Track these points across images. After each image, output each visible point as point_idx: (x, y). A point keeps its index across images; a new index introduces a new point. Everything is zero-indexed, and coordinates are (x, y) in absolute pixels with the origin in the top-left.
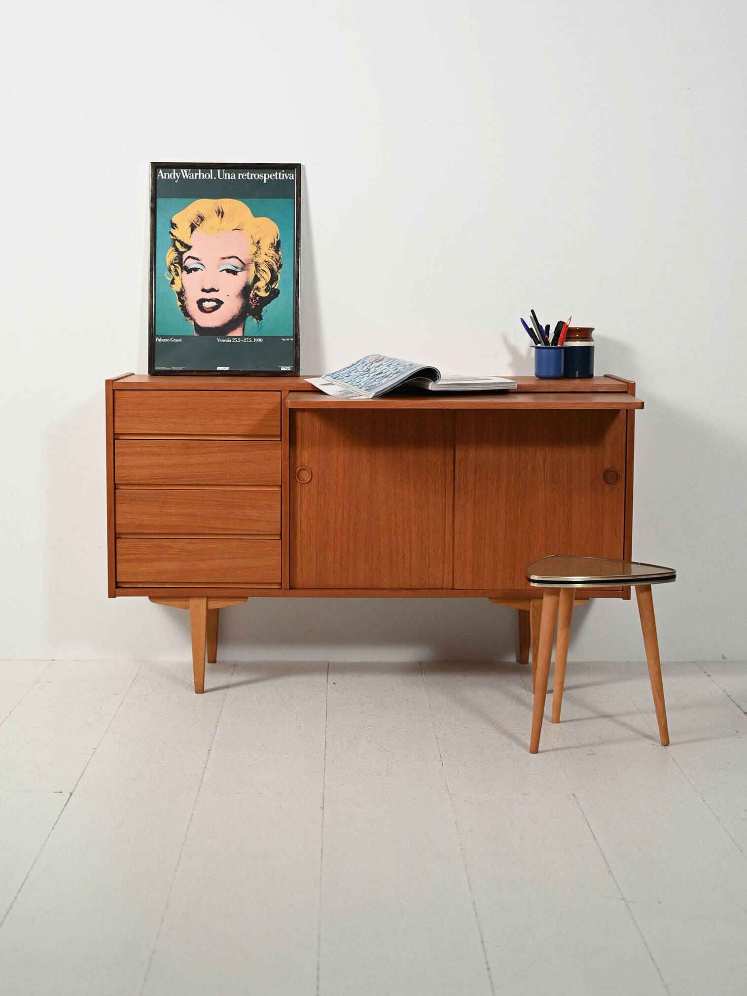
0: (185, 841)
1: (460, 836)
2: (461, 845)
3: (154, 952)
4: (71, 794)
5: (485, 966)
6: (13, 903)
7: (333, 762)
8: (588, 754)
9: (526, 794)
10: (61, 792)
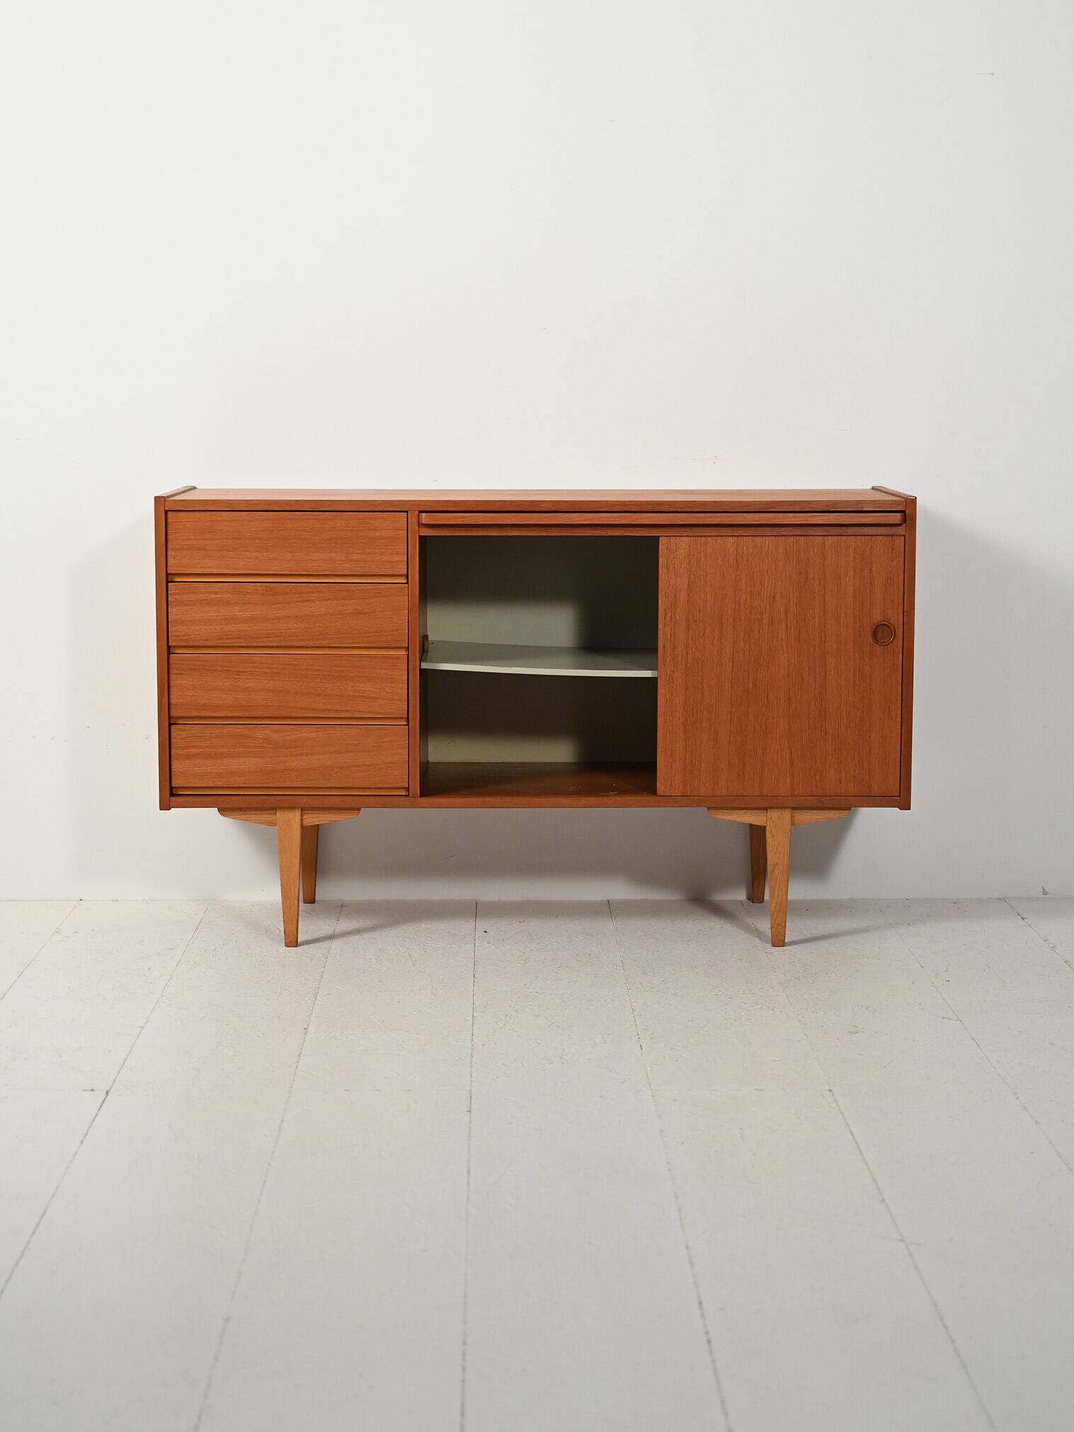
0: (272, 1160)
2: (668, 1163)
4: (107, 1093)
5: (704, 1338)
7: (483, 1045)
9: (762, 1090)
10: (93, 1090)
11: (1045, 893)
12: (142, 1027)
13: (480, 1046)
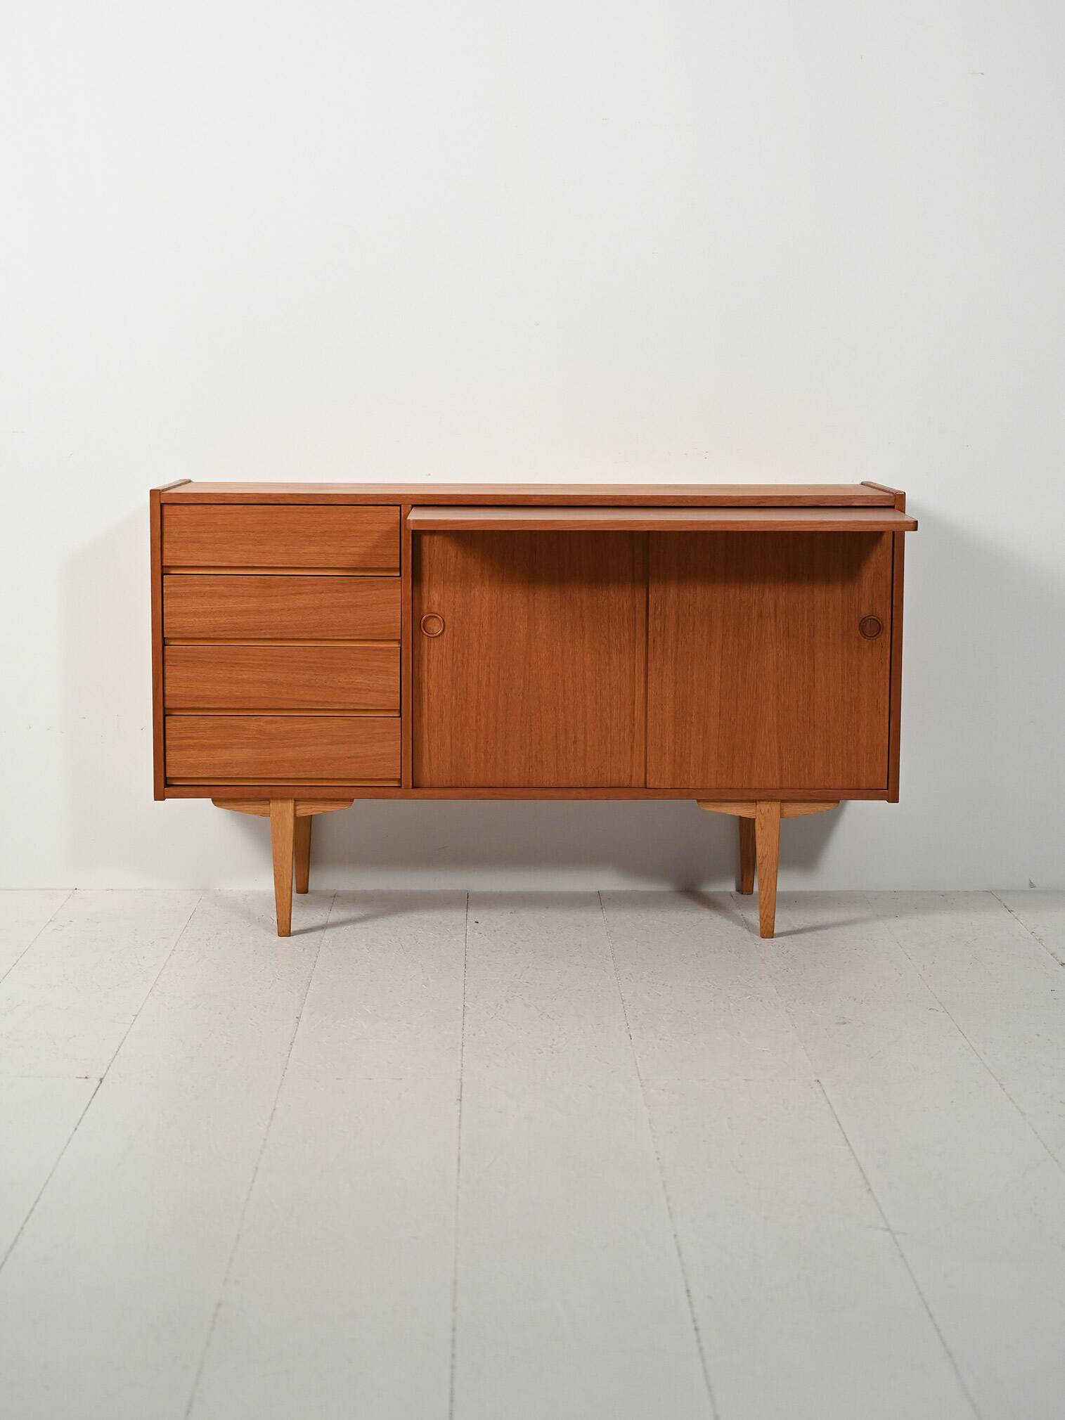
1: (655, 1140)
2: (657, 1152)
4: (101, 1080)
6: (18, 1235)
8: (838, 1023)
10: (86, 1078)
11: (1032, 885)
12: (136, 1016)
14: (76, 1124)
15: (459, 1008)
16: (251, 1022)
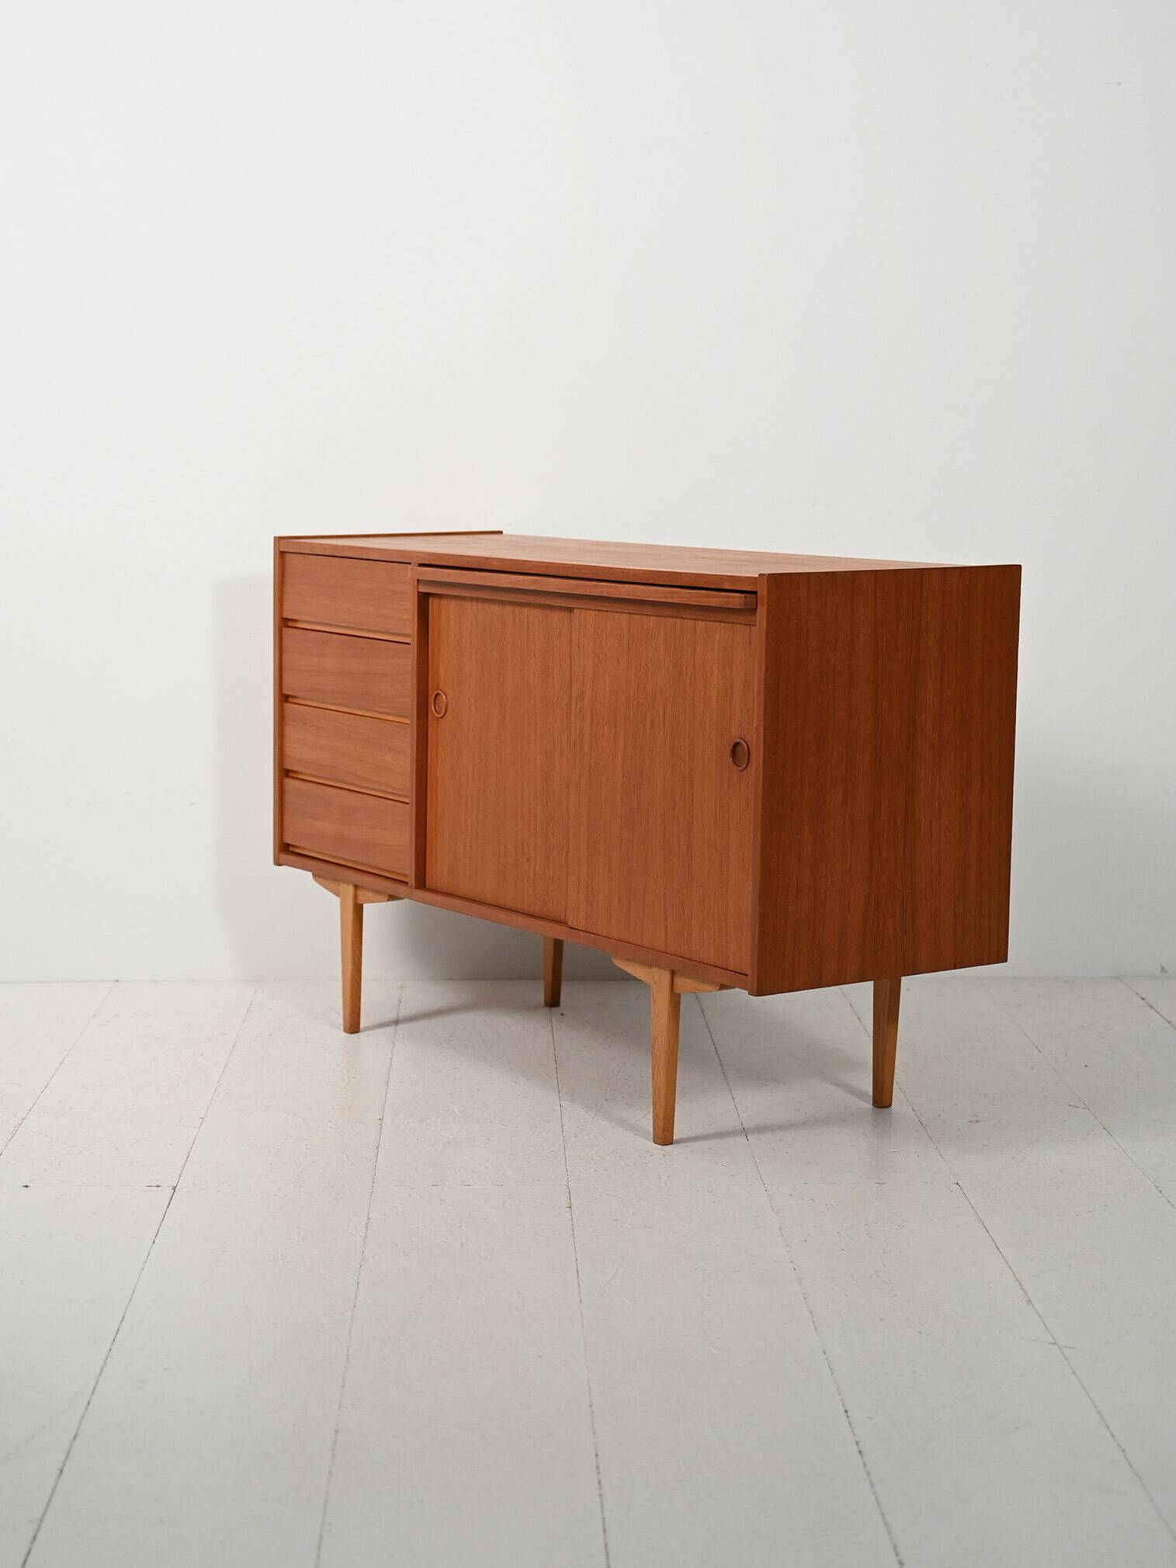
0: (362, 1260)
1: (788, 1249)
2: (792, 1262)
3: (337, 1431)
4: (174, 1189)
5: (855, 1449)
6: (107, 1358)
7: (576, 1137)
8: (971, 1122)
9: (884, 1183)
10: (158, 1186)
11: (1163, 970)
12: (203, 1118)
13: (573, 1138)
14: (154, 1237)
15: (556, 1108)
16: (329, 1124)
